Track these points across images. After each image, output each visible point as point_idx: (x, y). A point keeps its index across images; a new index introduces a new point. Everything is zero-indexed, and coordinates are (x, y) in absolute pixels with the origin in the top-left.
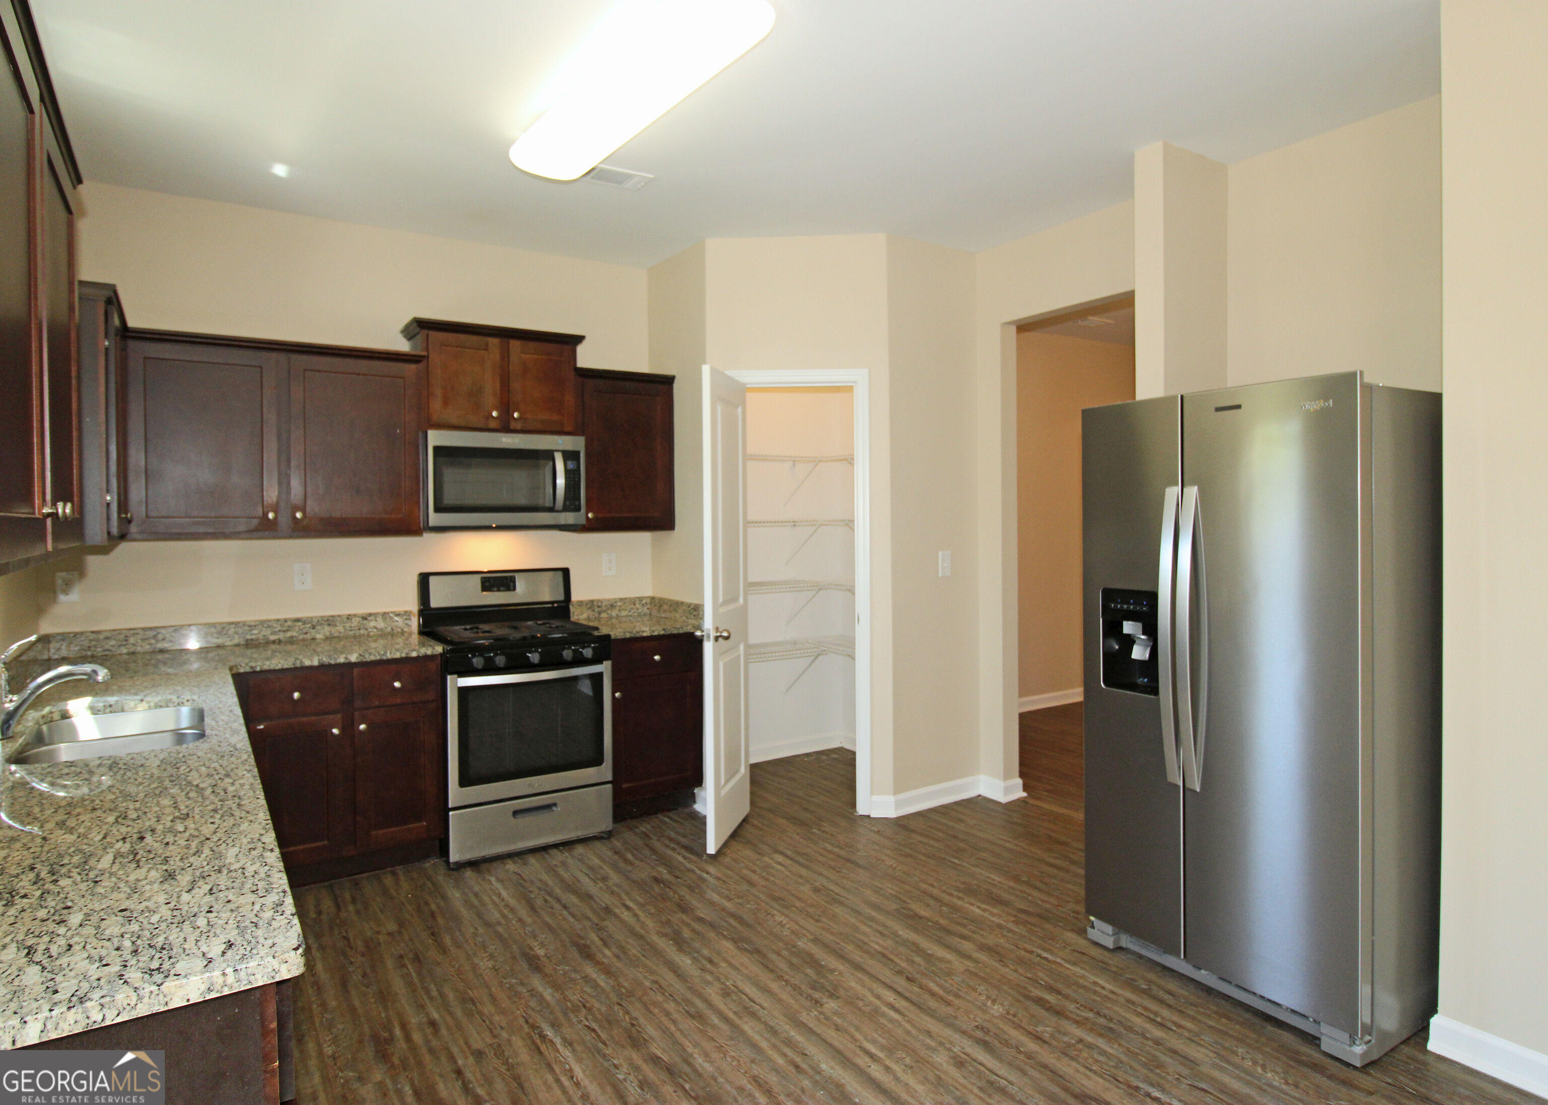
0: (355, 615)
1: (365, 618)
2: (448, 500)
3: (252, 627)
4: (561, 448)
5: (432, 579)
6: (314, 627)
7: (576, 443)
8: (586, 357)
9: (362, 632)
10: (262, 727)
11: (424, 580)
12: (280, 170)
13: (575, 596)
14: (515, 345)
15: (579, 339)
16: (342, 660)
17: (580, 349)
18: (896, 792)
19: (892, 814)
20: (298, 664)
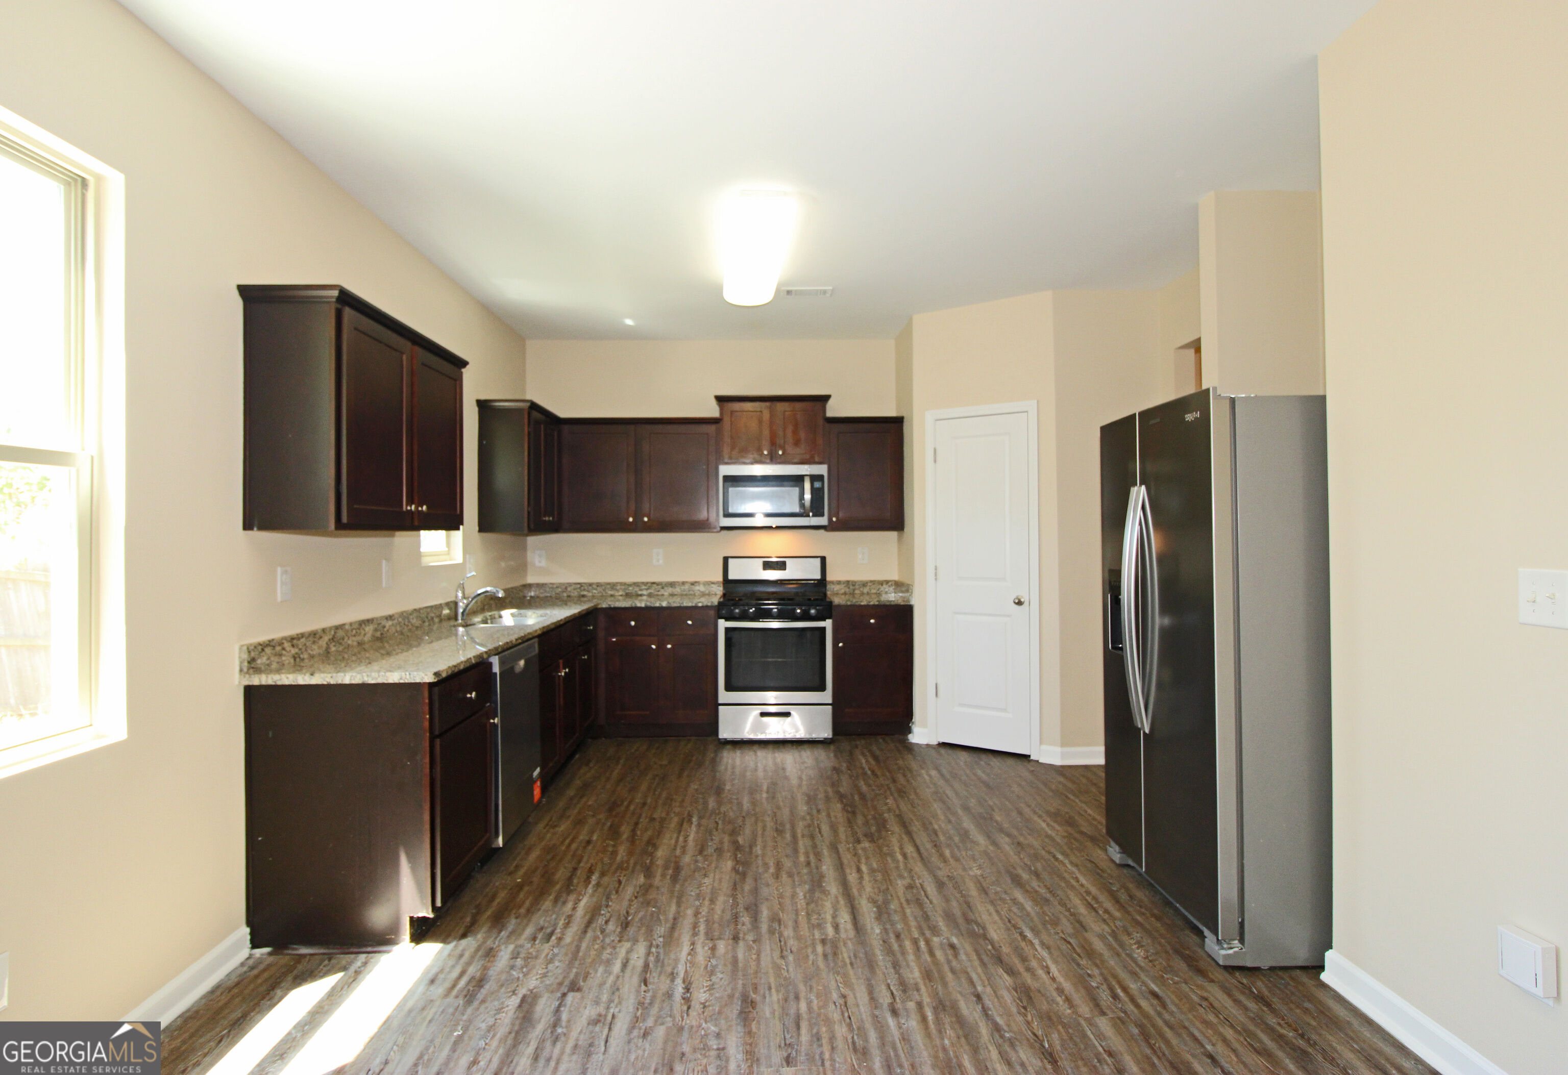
0: (687, 582)
1: (693, 584)
2: (731, 510)
3: (630, 585)
4: (808, 473)
5: (730, 560)
6: (663, 588)
7: (822, 469)
8: (834, 410)
9: (691, 592)
10: (614, 640)
11: (726, 560)
12: (629, 322)
13: (829, 578)
14: (780, 407)
15: (827, 398)
16: (657, 605)
17: (830, 403)
18: (1063, 745)
19: (1057, 761)
20: (634, 605)
